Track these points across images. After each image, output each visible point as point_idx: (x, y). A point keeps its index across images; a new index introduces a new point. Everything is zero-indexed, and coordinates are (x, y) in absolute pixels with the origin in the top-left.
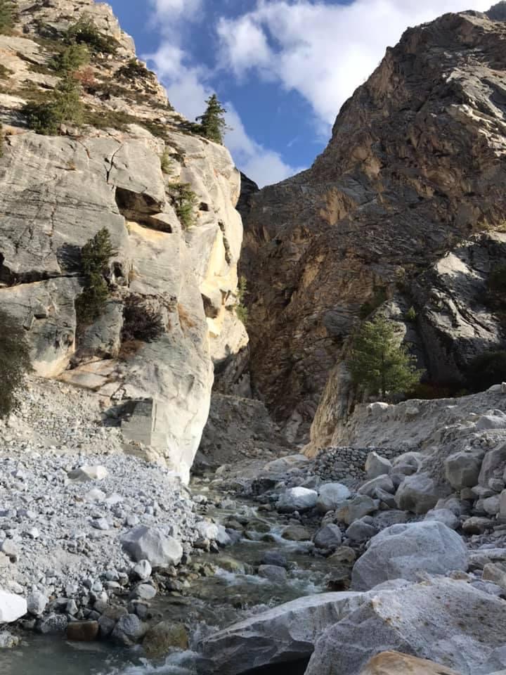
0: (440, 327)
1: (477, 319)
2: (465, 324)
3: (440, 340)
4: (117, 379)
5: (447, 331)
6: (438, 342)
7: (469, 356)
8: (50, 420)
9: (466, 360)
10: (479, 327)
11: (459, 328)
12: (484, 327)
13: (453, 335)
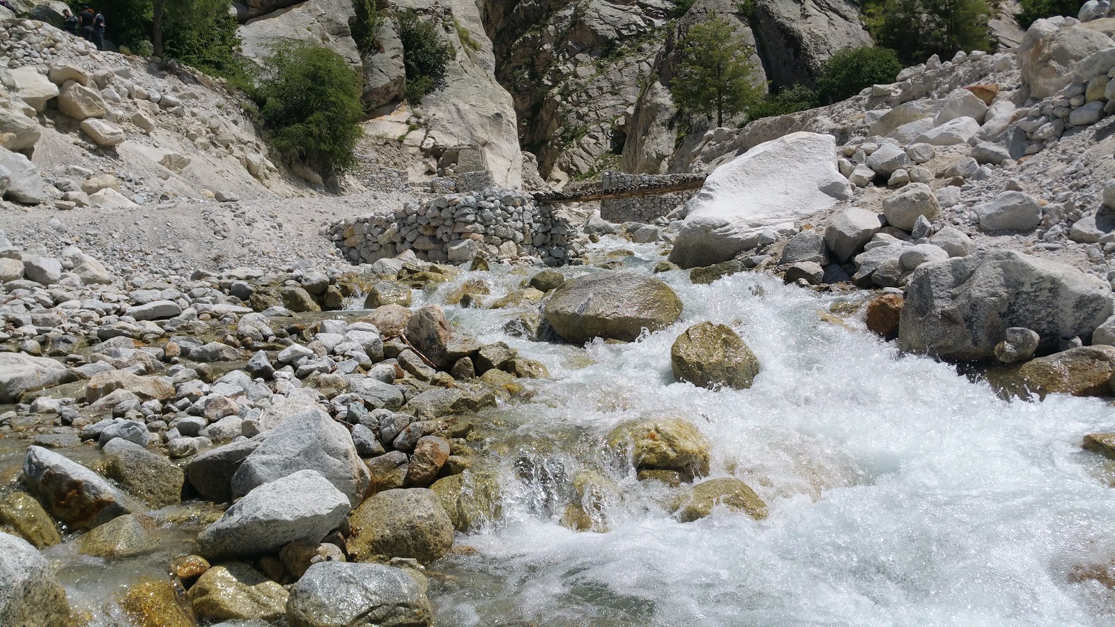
0: (785, 20)
1: (831, 5)
2: (817, 13)
3: (786, 38)
4: (419, 125)
5: (794, 25)
6: (782, 40)
7: (823, 57)
8: (380, 175)
9: (820, 63)
10: (834, 16)
11: (809, 20)
12: (841, 16)
13: (802, 30)
